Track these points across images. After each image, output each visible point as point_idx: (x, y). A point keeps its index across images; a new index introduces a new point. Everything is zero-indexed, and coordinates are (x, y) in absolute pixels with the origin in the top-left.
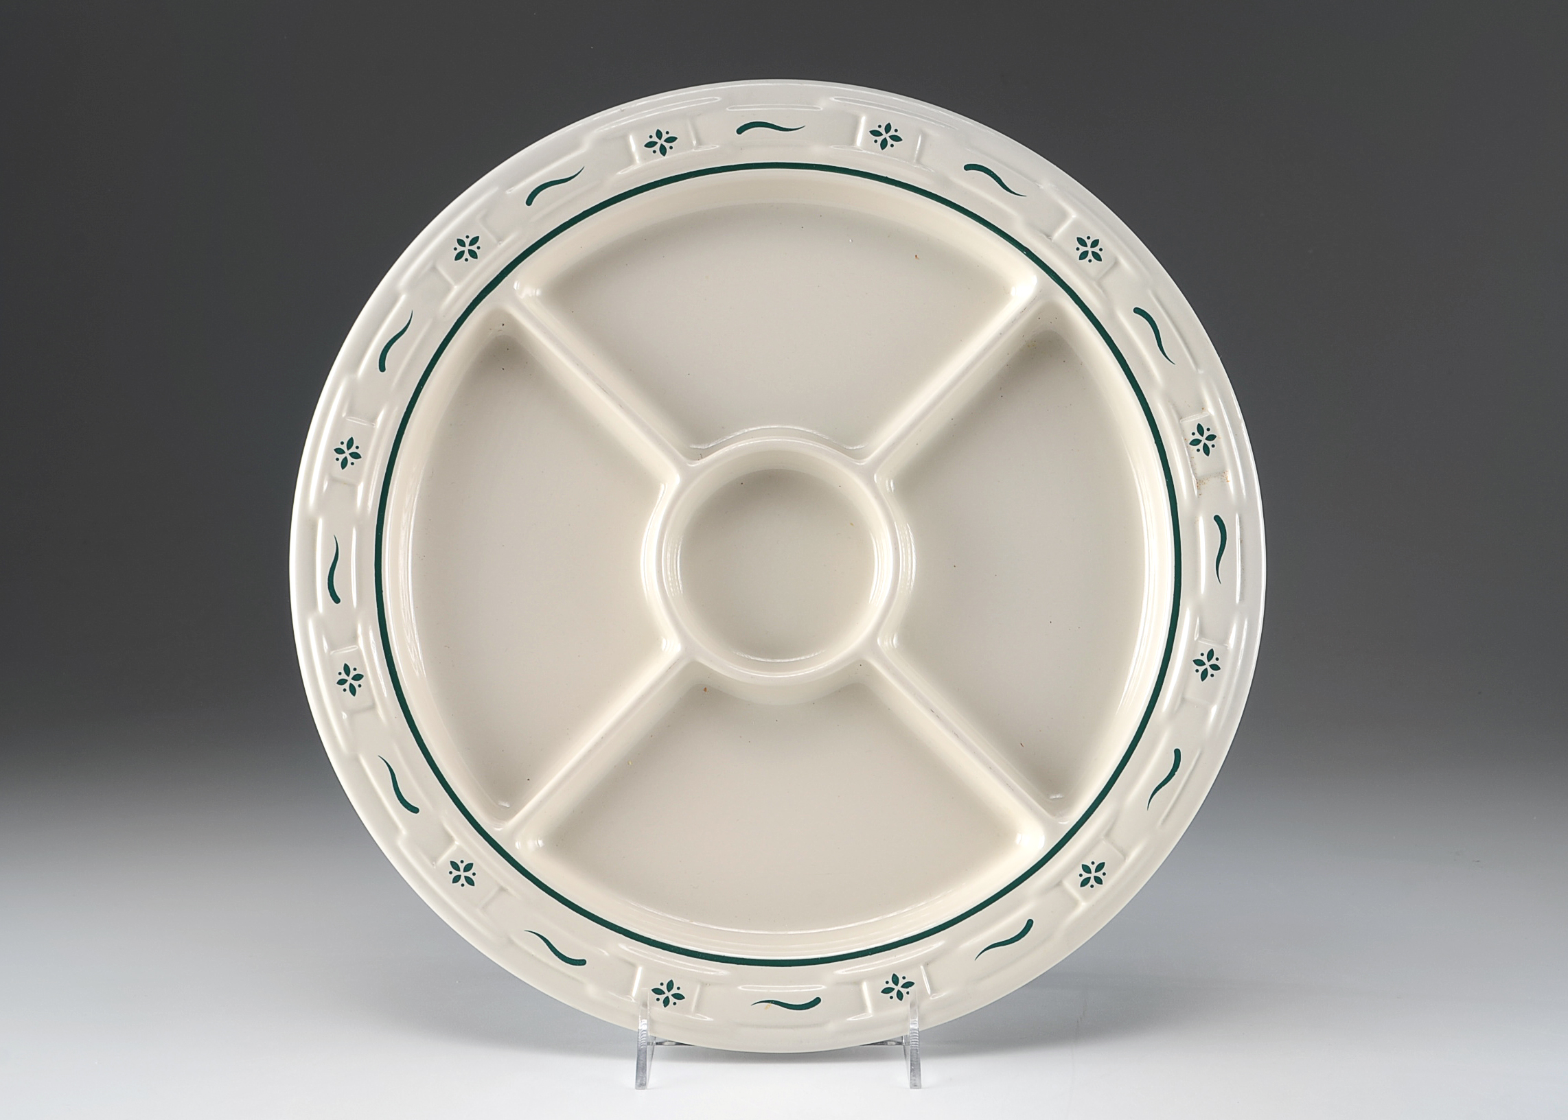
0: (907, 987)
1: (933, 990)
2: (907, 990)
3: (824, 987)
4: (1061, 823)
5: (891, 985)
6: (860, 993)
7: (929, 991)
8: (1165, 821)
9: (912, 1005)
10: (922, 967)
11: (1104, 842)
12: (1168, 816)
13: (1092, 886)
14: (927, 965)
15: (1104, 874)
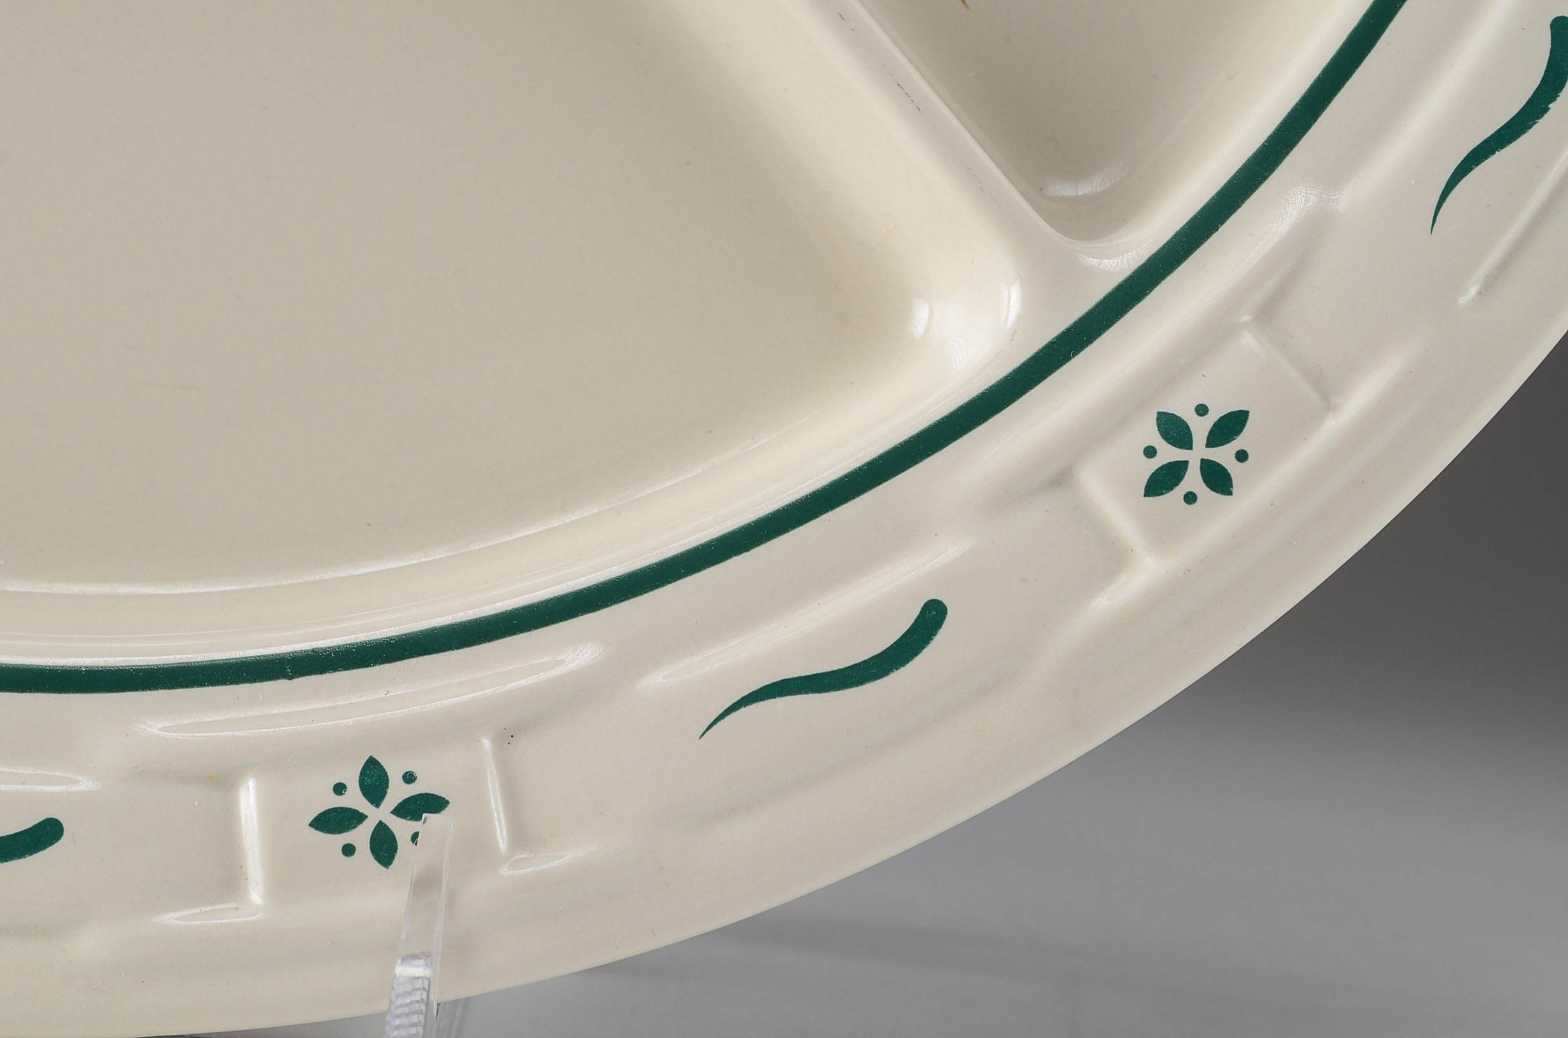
0: (416, 817)
1: (521, 837)
2: (411, 825)
3: (86, 785)
4: (1093, 262)
5: (354, 799)
6: (228, 818)
7: (502, 844)
8: (1490, 285)
9: (425, 884)
10: (487, 743)
11: (1248, 341)
12: (1505, 265)
13: (1190, 498)
14: (507, 737)
15: (1242, 456)
